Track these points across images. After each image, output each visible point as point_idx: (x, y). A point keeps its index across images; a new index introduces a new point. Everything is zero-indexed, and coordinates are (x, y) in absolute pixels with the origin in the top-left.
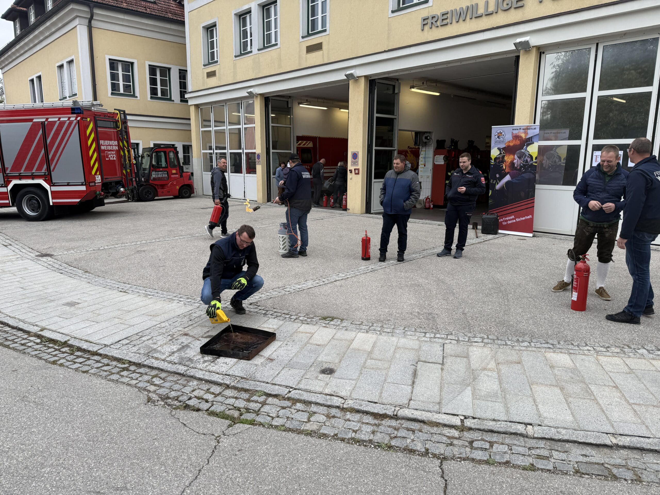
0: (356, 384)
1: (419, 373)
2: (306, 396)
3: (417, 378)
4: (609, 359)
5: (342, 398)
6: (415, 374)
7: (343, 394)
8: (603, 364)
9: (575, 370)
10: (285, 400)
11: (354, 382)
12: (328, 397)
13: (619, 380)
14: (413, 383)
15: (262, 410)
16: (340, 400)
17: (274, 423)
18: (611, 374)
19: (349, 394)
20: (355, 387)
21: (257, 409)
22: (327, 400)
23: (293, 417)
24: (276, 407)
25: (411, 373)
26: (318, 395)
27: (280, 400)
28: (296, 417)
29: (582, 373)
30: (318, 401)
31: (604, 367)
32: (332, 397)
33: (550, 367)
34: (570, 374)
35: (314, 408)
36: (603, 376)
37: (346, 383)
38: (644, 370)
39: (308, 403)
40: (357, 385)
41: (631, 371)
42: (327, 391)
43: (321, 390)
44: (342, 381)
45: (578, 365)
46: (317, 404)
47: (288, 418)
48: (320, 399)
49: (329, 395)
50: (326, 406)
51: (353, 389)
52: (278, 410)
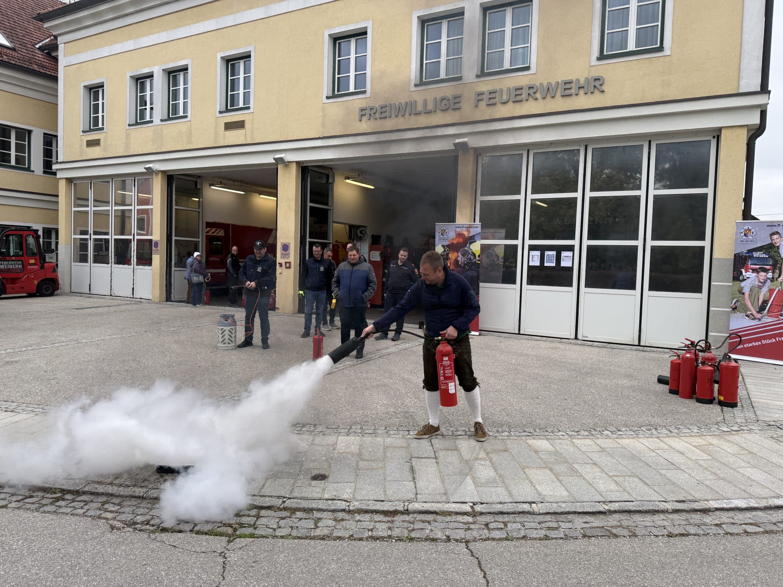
0: (356, 486)
1: (416, 468)
2: (304, 504)
3: (415, 473)
4: (582, 441)
5: (345, 501)
6: (412, 470)
7: (345, 497)
8: (578, 446)
9: (556, 453)
10: (281, 510)
11: (352, 484)
12: (330, 502)
13: (595, 457)
14: (414, 478)
15: (258, 523)
16: (344, 503)
17: (279, 533)
18: (587, 454)
19: (351, 496)
20: (355, 489)
21: (252, 523)
22: (329, 505)
23: (297, 525)
24: (274, 518)
25: (408, 469)
26: (318, 501)
27: (275, 511)
28: (301, 525)
29: (564, 455)
30: (320, 507)
31: (580, 448)
32: (335, 501)
33: (535, 452)
34: (554, 457)
35: (317, 515)
36: (582, 455)
37: (344, 486)
38: (613, 448)
39: (309, 510)
40: (358, 487)
41: (603, 450)
42: (326, 496)
43: (320, 496)
44: (340, 485)
45: (558, 448)
46: (319, 510)
47: (292, 527)
48: (322, 505)
49: (330, 500)
50: (329, 511)
51: (354, 491)
52: (277, 520)
